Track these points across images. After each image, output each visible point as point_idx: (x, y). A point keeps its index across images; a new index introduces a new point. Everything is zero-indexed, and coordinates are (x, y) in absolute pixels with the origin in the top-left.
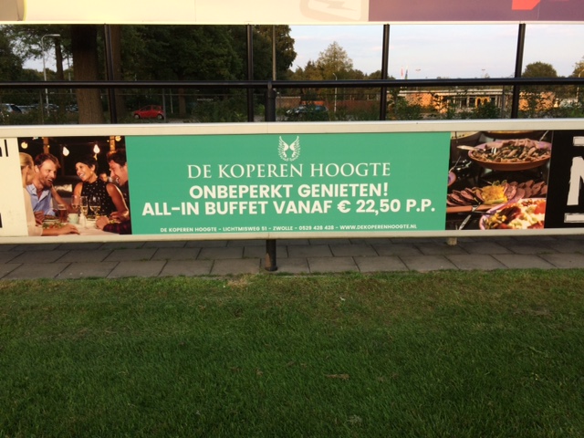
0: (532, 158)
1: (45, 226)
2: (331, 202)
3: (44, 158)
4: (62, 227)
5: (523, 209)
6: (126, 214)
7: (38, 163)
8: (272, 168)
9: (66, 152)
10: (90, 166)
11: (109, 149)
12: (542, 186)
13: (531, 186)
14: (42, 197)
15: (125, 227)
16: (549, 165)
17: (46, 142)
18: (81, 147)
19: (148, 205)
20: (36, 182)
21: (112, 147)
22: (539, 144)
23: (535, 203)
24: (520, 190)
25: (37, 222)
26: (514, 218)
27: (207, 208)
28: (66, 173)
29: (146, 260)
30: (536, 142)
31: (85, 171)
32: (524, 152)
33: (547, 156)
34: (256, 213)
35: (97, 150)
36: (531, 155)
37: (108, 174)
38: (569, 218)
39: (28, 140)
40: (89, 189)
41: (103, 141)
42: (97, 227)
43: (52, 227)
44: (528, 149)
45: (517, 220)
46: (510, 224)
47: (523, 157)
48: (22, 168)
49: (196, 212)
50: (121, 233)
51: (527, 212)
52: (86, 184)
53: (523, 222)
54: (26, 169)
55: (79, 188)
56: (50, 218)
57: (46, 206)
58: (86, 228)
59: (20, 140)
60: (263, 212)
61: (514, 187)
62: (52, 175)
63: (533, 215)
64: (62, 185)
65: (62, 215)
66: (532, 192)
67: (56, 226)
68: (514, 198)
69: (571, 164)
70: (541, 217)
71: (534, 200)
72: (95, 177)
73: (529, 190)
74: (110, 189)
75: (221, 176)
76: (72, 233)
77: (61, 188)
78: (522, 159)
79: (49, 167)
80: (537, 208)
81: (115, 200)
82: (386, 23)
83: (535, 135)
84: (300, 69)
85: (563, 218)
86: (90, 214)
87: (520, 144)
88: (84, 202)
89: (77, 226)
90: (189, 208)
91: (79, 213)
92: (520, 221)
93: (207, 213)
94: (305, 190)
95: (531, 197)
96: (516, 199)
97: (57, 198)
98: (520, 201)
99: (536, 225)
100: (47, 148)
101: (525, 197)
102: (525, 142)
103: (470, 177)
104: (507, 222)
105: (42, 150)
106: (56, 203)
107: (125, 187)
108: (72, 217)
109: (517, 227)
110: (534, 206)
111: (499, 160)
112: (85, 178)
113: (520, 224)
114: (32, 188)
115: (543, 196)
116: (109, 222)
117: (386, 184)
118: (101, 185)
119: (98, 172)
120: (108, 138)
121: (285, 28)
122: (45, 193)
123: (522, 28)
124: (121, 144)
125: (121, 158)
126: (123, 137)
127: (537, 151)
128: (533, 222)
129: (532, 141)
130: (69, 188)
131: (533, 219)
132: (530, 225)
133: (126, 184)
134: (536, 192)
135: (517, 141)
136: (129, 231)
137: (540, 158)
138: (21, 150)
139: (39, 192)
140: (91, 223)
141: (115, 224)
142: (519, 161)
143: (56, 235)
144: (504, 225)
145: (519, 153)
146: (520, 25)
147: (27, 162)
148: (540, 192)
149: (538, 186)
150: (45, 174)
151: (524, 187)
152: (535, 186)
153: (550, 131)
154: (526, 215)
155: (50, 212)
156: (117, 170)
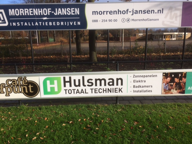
1: (166, 92)
3: (168, 77)
4: (169, 92)
6: (184, 89)
7: (166, 78)
9: (173, 76)
10: (178, 79)
11: (183, 75)
17: (169, 74)
18: (176, 75)
19: (189, 87)
20: (165, 82)
25: (164, 91)
31: (177, 80)
35: (180, 75)
37: (182, 81)
39: (165, 73)
40: (177, 84)
41: (182, 73)
42: (177, 92)
43: (167, 92)
48: (163, 79)
50: (182, 94)
52: (176, 83)
54: (164, 80)
55: (175, 84)
56: (167, 90)
57: (167, 88)
58: (175, 93)
59: (163, 73)
62: (169, 81)
64: (171, 83)
65: (170, 90)
67: (168, 92)
72: (179, 81)
74: (181, 84)
76: (171, 94)
79: (169, 79)
81: (182, 86)
86: (176, 89)
88: (175, 87)
89: (173, 92)
91: (174, 89)
97: (169, 86)
106: (169, 87)
108: (172, 90)
112: (176, 81)
114: (164, 84)
116: (180, 91)
118: (180, 83)
119: (179, 80)
124: (186, 74)
125: (185, 77)
126: (186, 72)
130: (172, 84)
133: (185, 83)
139: (166, 85)
140: (176, 91)
141: (181, 92)
143: (168, 94)
147: (164, 78)
150: (168, 81)
155: (167, 89)
156: (184, 80)
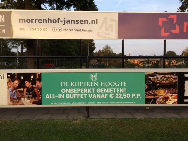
0: (172, 81)
1: (13, 102)
2: (107, 94)
3: (15, 80)
4: (19, 102)
5: (170, 98)
6: (40, 98)
7: (13, 81)
8: (88, 83)
9: (22, 78)
10: (30, 82)
11: (36, 77)
12: (176, 90)
13: (172, 90)
14: (13, 92)
15: (39, 102)
16: (177, 83)
17: (16, 75)
18: (27, 76)
19: (47, 95)
20: (12, 87)
21: (37, 76)
22: (174, 77)
23: (174, 95)
24: (169, 91)
25: (11, 101)
26: (168, 100)
27: (67, 96)
28: (22, 85)
29: (46, 113)
30: (173, 76)
31: (28, 84)
32: (169, 79)
33: (176, 80)
34: (83, 98)
35: (32, 77)
36: (171, 80)
37: (35, 85)
38: (186, 101)
39: (10, 74)
40: (29, 90)
41: (34, 74)
42: (30, 102)
43: (15, 102)
44: (170, 78)
45: (168, 101)
46: (166, 103)
47: (169, 81)
48: (8, 83)
49: (63, 97)
50: (38, 104)
51: (172, 98)
52: (28, 88)
53: (170, 102)
54: (9, 83)
55: (26, 89)
56: (15, 99)
57: (14, 95)
58: (27, 103)
59: (8, 74)
60: (85, 97)
61: (166, 90)
62: (17, 85)
63: (174, 99)
64: (20, 88)
65: (19, 98)
66: (173, 92)
67: (17, 102)
68: (167, 94)
69: (184, 83)
70: (176, 100)
71: (173, 94)
72: (31, 86)
73: (172, 91)
74: (35, 90)
75: (72, 86)
76: (22, 104)
77: (19, 89)
78: (168, 81)
79: (16, 82)
80: (175, 97)
81: (37, 93)
82: (123, 39)
83: (172, 74)
84: (97, 52)
85: (183, 101)
86: (28, 98)
87: (168, 76)
88: (27, 94)
89: (24, 102)
90: (61, 96)
91: (25, 98)
92: (169, 101)
93: (67, 98)
94: (99, 90)
95: (172, 93)
96: (168, 94)
97: (18, 93)
98: (169, 95)
99: (175, 103)
100: (16, 77)
101: (170, 94)
102: (169, 76)
103: (152, 87)
104: (165, 102)
105: (15, 77)
106: (17, 94)
107: (40, 89)
108: (22, 99)
109: (169, 103)
110: (174, 97)
111: (161, 81)
112: (28, 86)
113: (170, 103)
114: (10, 89)
115: (176, 93)
116: (34, 100)
117: (125, 89)
118: (33, 88)
119: (32, 84)
120: (36, 73)
121: (92, 40)
122: (14, 91)
123: (165, 41)
124: (40, 75)
125: (40, 80)
126: (41, 73)
127: (173, 79)
128: (174, 102)
129: (171, 76)
130: (22, 89)
131: (174, 101)
132: (173, 103)
133: (41, 88)
134: (174, 92)
135: (166, 75)
136: (41, 104)
137: (174, 81)
138: (8, 77)
139: (12, 91)
140: (28, 101)
141: (36, 101)
142: (168, 82)
143: (17, 105)
144: (164, 103)
145: (167, 79)
146: (164, 40)
147: (9, 81)
148: (175, 92)
149: (175, 90)
150: (15, 85)
151: (170, 90)
152: (173, 90)
153: (177, 73)
154: (171, 99)
155: (15, 97)
156: (38, 84)
